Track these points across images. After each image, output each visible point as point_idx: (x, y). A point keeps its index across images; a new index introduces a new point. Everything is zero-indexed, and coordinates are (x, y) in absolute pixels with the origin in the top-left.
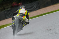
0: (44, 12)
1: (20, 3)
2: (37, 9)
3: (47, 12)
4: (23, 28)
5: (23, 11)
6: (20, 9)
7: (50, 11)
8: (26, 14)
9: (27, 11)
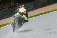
0: (41, 12)
1: (17, 4)
3: (43, 12)
4: (23, 25)
6: (20, 8)
8: (25, 13)
9: (26, 10)
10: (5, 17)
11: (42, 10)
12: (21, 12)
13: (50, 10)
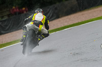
0: (66, 24)
1: (24, 9)
2: (53, 18)
3: (71, 23)
5: (39, 16)
7: (76, 22)
10: (2, 32)
11: (68, 20)
12: (36, 21)
13: (84, 19)
